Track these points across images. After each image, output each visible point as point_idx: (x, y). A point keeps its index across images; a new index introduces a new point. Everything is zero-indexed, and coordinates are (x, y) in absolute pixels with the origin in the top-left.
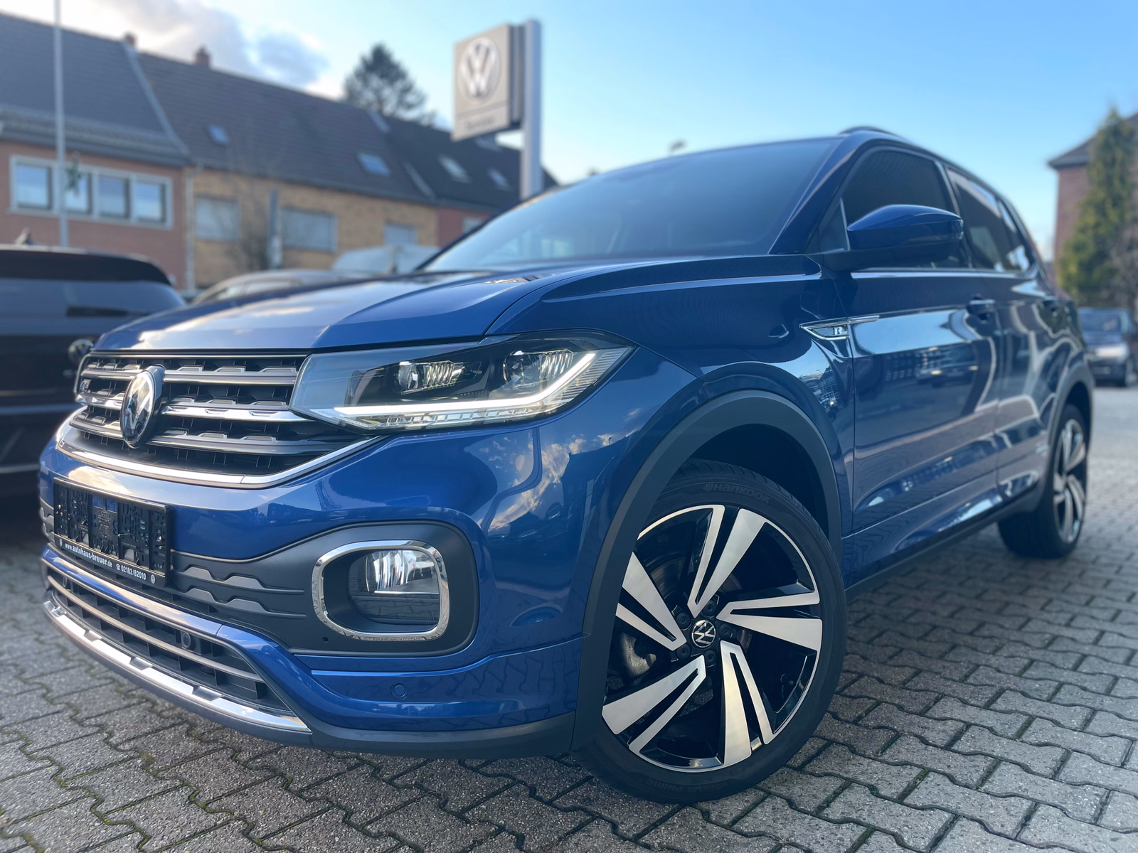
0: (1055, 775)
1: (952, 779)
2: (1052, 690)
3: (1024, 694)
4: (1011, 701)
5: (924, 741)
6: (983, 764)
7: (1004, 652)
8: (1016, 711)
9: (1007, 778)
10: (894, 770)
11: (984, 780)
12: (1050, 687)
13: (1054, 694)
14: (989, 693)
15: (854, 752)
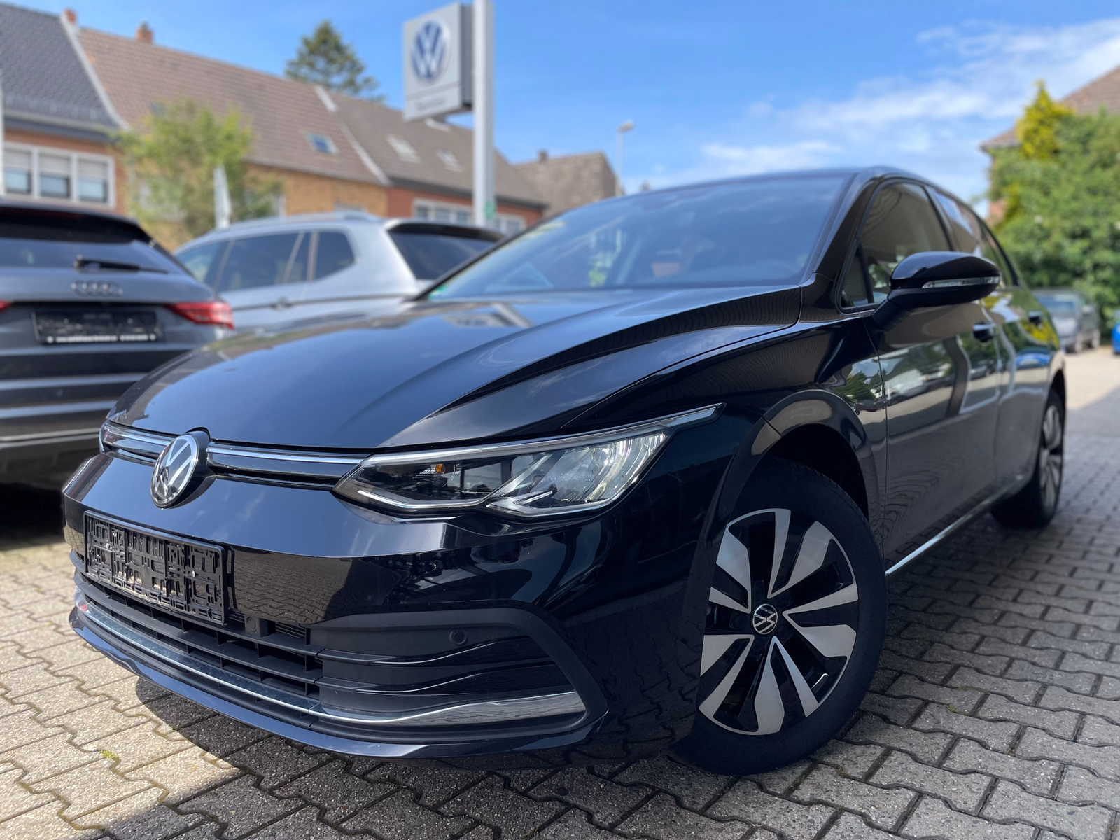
7: (957, 629)
12: (1001, 663)
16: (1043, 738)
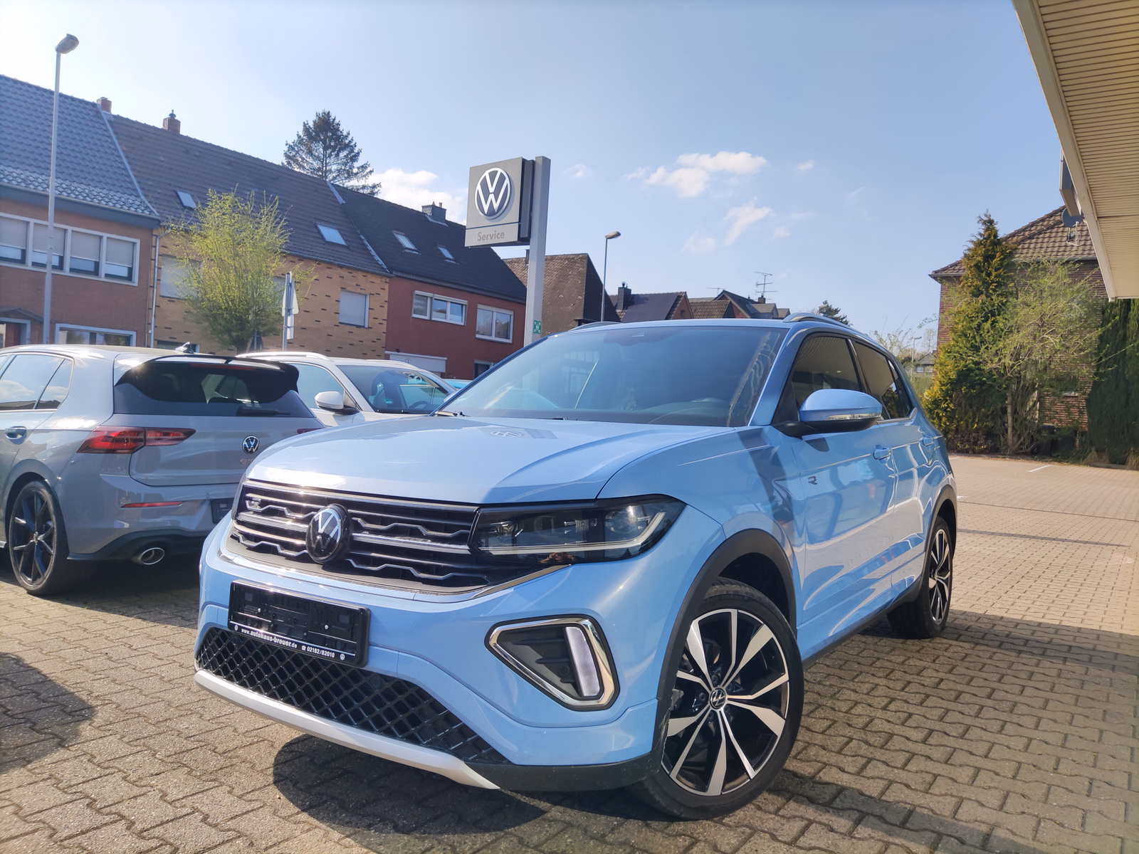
0: (989, 697)
1: (943, 699)
2: (980, 667)
3: (967, 668)
4: (960, 669)
5: (923, 685)
6: (953, 694)
7: (951, 650)
8: (964, 675)
9: (966, 698)
10: (913, 695)
11: (957, 698)
13: (982, 668)
14: (949, 667)
15: (890, 688)
16: (1005, 694)
